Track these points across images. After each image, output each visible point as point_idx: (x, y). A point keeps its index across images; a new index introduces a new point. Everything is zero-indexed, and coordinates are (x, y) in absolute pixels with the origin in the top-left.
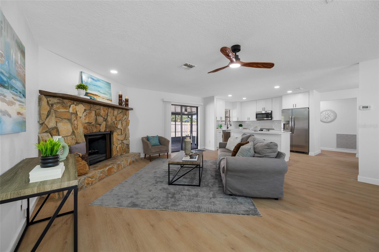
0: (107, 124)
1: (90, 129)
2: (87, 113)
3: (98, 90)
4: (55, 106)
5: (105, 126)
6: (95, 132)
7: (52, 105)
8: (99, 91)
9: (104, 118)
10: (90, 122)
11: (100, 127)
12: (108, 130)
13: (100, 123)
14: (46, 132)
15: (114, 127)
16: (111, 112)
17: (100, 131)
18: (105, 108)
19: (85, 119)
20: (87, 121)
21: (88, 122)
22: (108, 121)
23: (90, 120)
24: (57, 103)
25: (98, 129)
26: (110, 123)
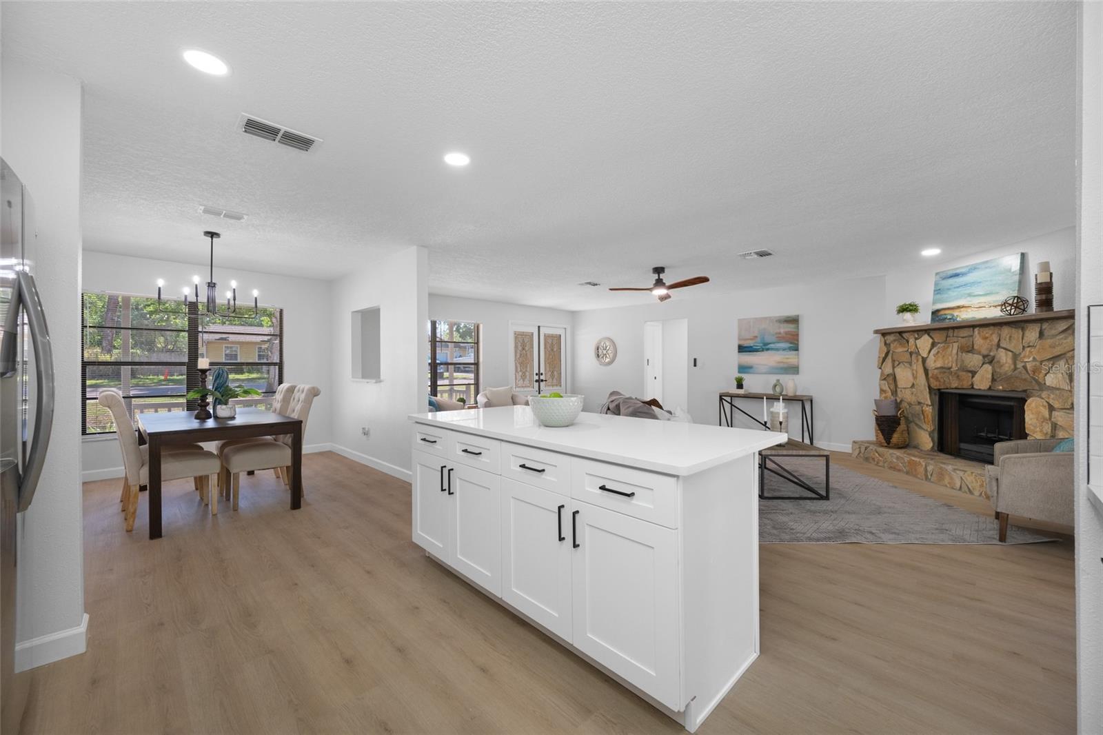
0: (998, 370)
1: (945, 381)
2: (939, 348)
3: (968, 292)
4: (892, 345)
5: (990, 376)
6: (956, 388)
7: (889, 344)
8: (970, 295)
9: (984, 357)
10: (946, 366)
11: (973, 377)
12: (1001, 388)
13: (973, 369)
14: (885, 379)
15: (1025, 380)
16: (1010, 337)
17: (973, 388)
18: (987, 332)
19: (935, 361)
20: (939, 365)
21: (942, 365)
22: (999, 362)
23: (946, 362)
24: (895, 340)
25: (965, 382)
26: (1007, 369)
